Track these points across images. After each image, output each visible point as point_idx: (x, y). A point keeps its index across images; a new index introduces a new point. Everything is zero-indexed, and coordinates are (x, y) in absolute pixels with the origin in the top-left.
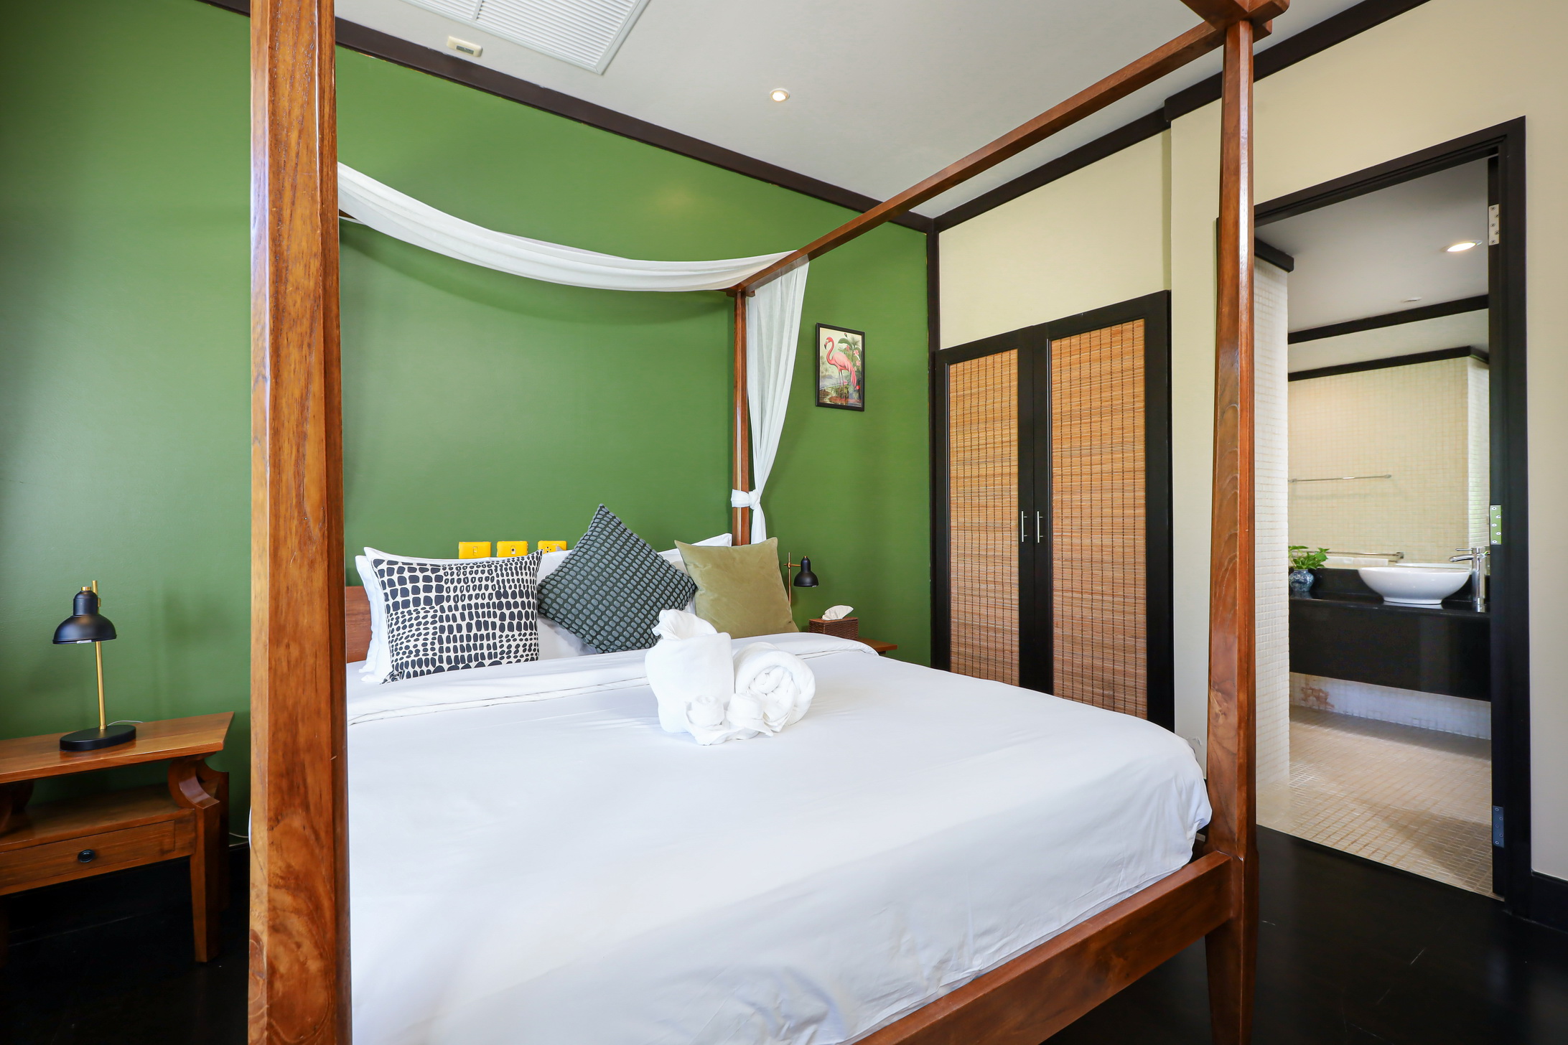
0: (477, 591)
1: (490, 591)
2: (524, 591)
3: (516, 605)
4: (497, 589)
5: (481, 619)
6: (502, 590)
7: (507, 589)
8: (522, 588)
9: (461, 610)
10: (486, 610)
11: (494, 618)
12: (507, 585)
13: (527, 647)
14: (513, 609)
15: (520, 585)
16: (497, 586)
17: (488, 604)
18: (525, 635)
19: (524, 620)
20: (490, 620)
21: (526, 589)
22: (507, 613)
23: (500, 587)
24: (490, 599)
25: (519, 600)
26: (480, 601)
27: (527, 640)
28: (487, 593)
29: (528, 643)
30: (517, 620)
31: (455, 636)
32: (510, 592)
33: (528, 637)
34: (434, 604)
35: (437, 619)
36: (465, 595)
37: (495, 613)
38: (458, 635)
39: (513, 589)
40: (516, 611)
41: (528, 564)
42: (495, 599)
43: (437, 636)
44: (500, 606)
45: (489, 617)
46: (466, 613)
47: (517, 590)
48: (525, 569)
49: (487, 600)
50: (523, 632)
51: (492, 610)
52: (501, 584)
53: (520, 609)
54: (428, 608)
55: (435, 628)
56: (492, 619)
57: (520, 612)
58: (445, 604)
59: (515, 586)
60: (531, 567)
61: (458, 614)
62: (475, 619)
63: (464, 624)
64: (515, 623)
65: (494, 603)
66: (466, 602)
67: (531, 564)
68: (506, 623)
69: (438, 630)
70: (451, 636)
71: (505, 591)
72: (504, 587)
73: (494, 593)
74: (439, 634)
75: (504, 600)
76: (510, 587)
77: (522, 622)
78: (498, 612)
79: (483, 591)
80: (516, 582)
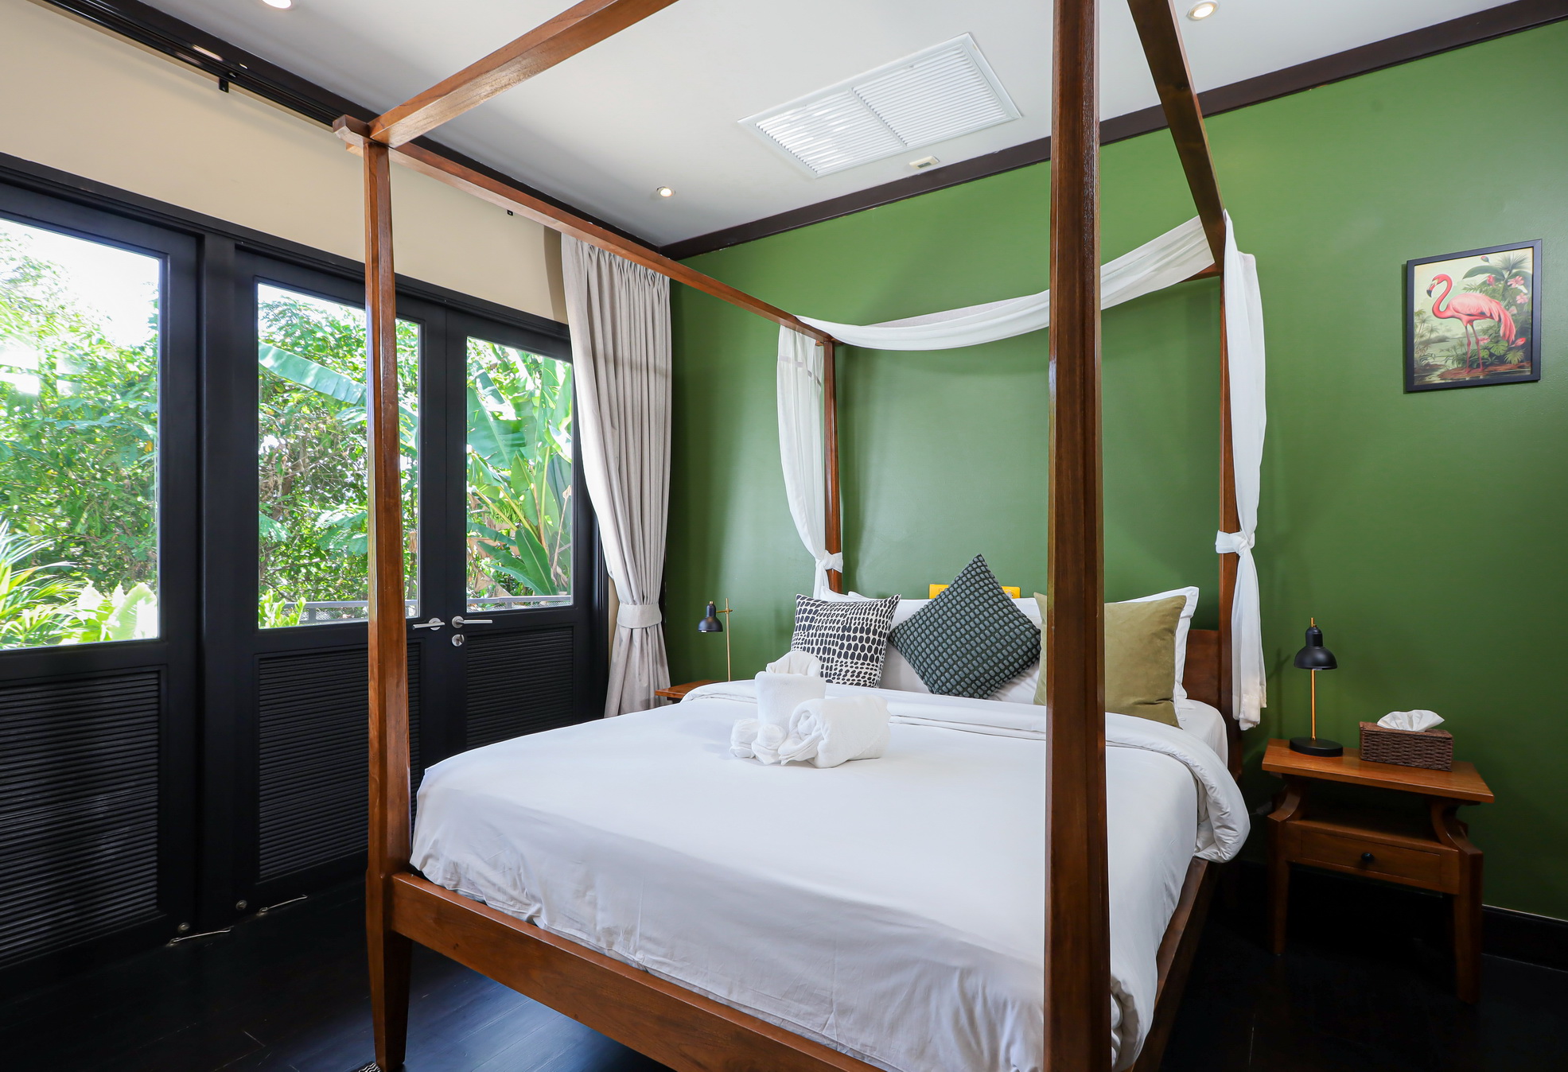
0: (831, 625)
1: (840, 625)
2: (866, 628)
3: (855, 638)
5: (827, 646)
6: (848, 626)
7: (852, 625)
8: (864, 626)
9: (817, 637)
10: (832, 639)
12: (853, 622)
13: (856, 674)
14: (851, 642)
15: (863, 623)
18: (857, 663)
19: (859, 651)
20: (833, 648)
21: (868, 626)
22: (846, 643)
23: (847, 624)
24: (837, 631)
25: (858, 635)
26: (830, 632)
27: (857, 668)
28: (837, 626)
29: (857, 671)
30: (852, 651)
32: (853, 627)
33: (859, 665)
36: (823, 626)
37: (837, 642)
39: (856, 625)
40: (853, 643)
41: (878, 607)
42: (840, 633)
44: (842, 638)
45: (833, 645)
46: (820, 639)
47: (859, 627)
48: (874, 610)
49: (835, 632)
50: (855, 661)
51: (836, 640)
52: (849, 621)
53: (857, 642)
54: (803, 632)
56: (834, 647)
57: (856, 645)
58: (811, 631)
60: (881, 609)
62: (824, 645)
63: (816, 648)
64: (850, 652)
65: (839, 635)
66: (823, 631)
68: (843, 652)
71: (850, 627)
75: (846, 633)
76: (854, 624)
77: (857, 653)
78: (840, 642)
79: (835, 624)
80: (861, 620)
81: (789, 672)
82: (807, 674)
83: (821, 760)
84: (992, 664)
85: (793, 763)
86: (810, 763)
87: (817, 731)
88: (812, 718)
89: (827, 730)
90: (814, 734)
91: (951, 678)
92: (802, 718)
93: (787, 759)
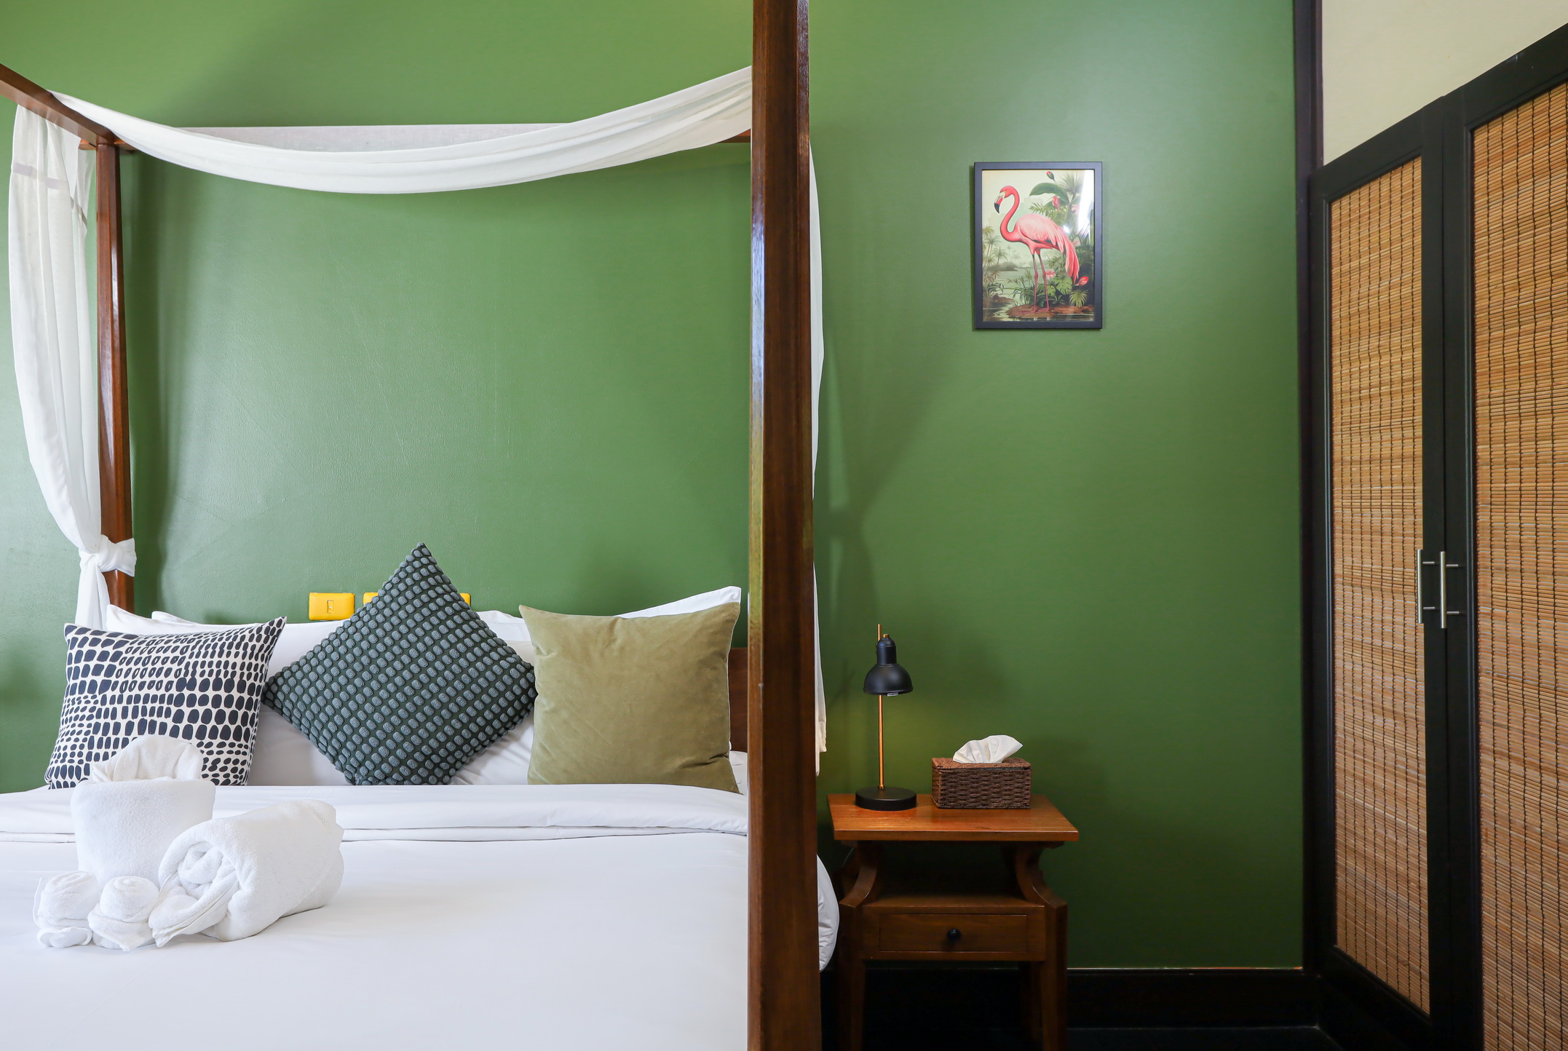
0: (154, 678)
1: (171, 677)
2: (224, 680)
3: (204, 700)
4: (182, 676)
5: (148, 718)
6: (188, 678)
7: (197, 676)
8: (221, 676)
9: (124, 704)
10: (157, 705)
11: (166, 717)
12: (199, 670)
13: (209, 764)
14: (197, 707)
15: (219, 673)
16: (183, 671)
17: (163, 696)
18: (210, 745)
19: (213, 722)
20: (159, 720)
21: (229, 677)
22: (187, 710)
23: (186, 674)
24: (167, 689)
25: (211, 693)
26: (153, 692)
27: (210, 753)
28: (165, 681)
29: (212, 758)
30: (199, 723)
31: (109, 739)
32: (199, 680)
33: (214, 748)
34: (97, 693)
35: (94, 713)
36: (135, 682)
37: (168, 711)
38: (113, 738)
39: (206, 676)
40: (201, 710)
41: (246, 640)
42: (174, 691)
43: (88, 737)
44: (179, 701)
45: (159, 715)
46: (131, 707)
47: (212, 679)
48: (238, 647)
49: (162, 691)
50: (207, 740)
51: (165, 706)
52: (190, 669)
53: (209, 706)
54: (90, 695)
55: (89, 726)
56: (163, 719)
57: (208, 713)
58: (109, 693)
59: (211, 672)
60: (250, 644)
61: (119, 708)
62: (140, 717)
63: (123, 723)
64: (196, 727)
65: (171, 696)
66: (136, 691)
67: (251, 639)
68: (182, 726)
69: (91, 729)
70: (105, 738)
71: (193, 681)
72: (194, 673)
73: (176, 680)
74: (91, 734)
75: (186, 692)
76: (202, 674)
77: (209, 727)
78: (174, 709)
79: (162, 677)
80: (214, 667)
81: (137, 777)
82: (174, 777)
84: (458, 726)
85: (179, 940)
86: (210, 935)
87: (224, 876)
88: (212, 854)
89: (249, 871)
90: (217, 884)
91: (389, 755)
92: (189, 857)
93: (168, 934)
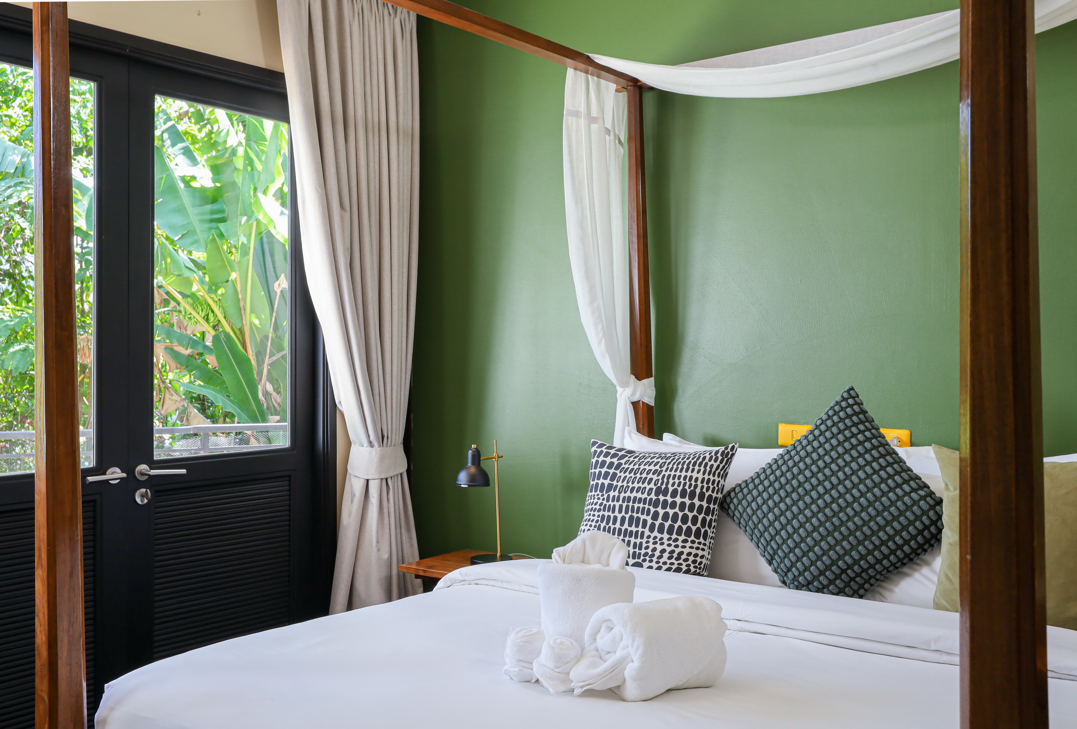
0: (640, 484)
1: (652, 485)
2: (688, 491)
3: (673, 506)
4: (659, 485)
5: (635, 515)
6: (663, 487)
7: (670, 486)
8: (687, 487)
9: (620, 502)
10: (641, 505)
11: (647, 515)
12: (671, 481)
13: (675, 555)
14: (668, 510)
15: (685, 484)
16: (660, 481)
17: (645, 499)
18: (676, 540)
19: (679, 523)
20: (643, 517)
21: (692, 488)
22: (661, 512)
23: (662, 484)
24: (649, 494)
25: (678, 500)
26: (639, 495)
27: (677, 546)
28: (648, 487)
29: (678, 550)
30: (670, 522)
31: (610, 527)
32: (671, 489)
33: (680, 543)
34: (604, 492)
35: (602, 507)
36: (628, 487)
37: (649, 510)
38: (612, 527)
39: (676, 486)
40: (671, 512)
41: (707, 460)
42: (653, 496)
43: (597, 525)
44: (656, 504)
45: (643, 514)
46: (624, 505)
47: (680, 489)
48: (700, 465)
49: (645, 495)
50: (674, 536)
51: (647, 506)
52: (665, 480)
53: (677, 510)
54: (600, 494)
55: (598, 516)
56: (644, 517)
57: (676, 514)
58: (612, 493)
59: (680, 483)
60: (710, 464)
61: (617, 505)
62: (630, 513)
63: (619, 516)
64: (667, 525)
65: (651, 499)
66: (628, 494)
67: (710, 460)
68: (657, 523)
69: (600, 519)
70: (607, 527)
71: (667, 489)
72: (668, 483)
73: (655, 488)
74: (599, 523)
75: (661, 498)
76: (673, 485)
77: (676, 526)
78: (652, 510)
79: (646, 485)
80: (682, 480)
81: (583, 562)
82: (608, 565)
83: (631, 690)
84: (871, 547)
85: (590, 693)
86: (614, 693)
87: (623, 649)
88: (616, 630)
89: (638, 649)
90: (619, 654)
91: (811, 565)
92: (603, 630)
93: (582, 687)
